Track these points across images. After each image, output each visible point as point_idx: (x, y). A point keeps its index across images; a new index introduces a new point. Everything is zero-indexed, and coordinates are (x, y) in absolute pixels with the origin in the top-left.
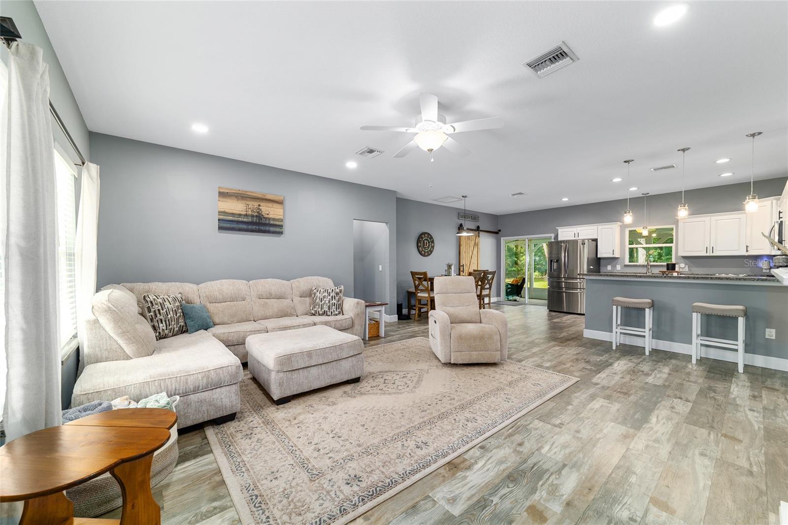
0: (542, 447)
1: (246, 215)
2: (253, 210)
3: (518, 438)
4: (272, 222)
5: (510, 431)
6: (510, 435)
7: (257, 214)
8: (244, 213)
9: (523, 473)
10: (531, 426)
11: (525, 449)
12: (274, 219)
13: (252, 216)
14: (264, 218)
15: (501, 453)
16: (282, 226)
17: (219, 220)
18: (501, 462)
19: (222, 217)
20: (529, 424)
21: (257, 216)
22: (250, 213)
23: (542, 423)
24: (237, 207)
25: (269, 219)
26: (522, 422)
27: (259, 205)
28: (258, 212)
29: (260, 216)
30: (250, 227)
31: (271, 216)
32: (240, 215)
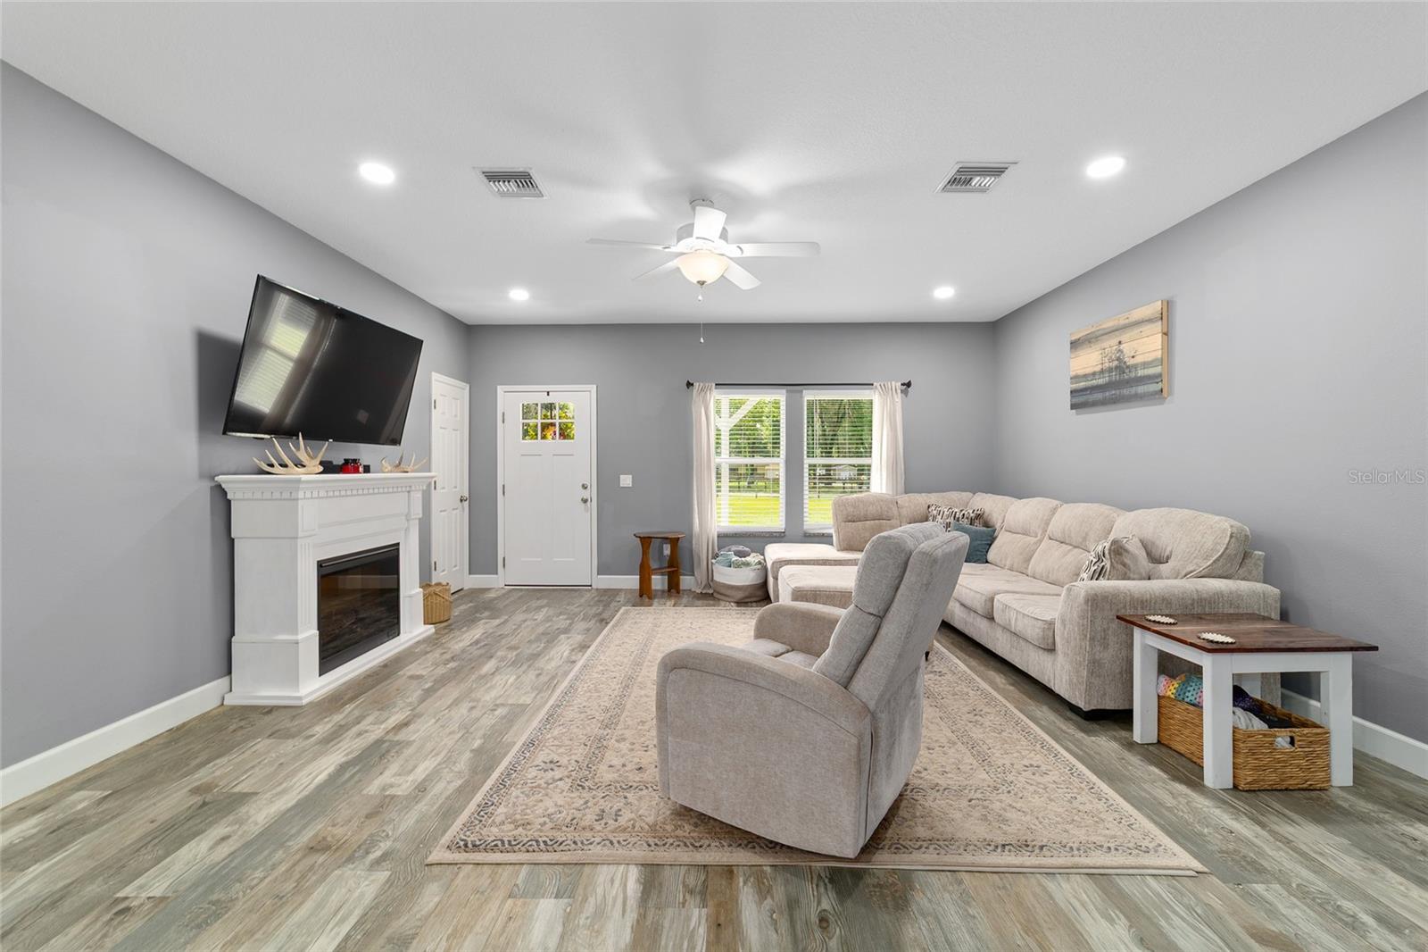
0: (516, 680)
1: (1102, 371)
2: (1111, 357)
3: (544, 679)
4: (1141, 373)
5: (555, 682)
6: (553, 678)
7: (1116, 363)
8: (1098, 369)
9: (528, 659)
10: (534, 695)
11: (532, 675)
12: (1145, 365)
13: (1110, 370)
14: (1128, 367)
15: (553, 664)
16: (1160, 375)
17: (1071, 392)
18: (551, 659)
19: (1075, 386)
20: (538, 694)
21: (1116, 367)
22: (1107, 365)
23: (521, 702)
24: (1090, 361)
25: (1135, 367)
26: (545, 695)
27: (1120, 343)
28: (1118, 359)
29: (1121, 367)
30: (1107, 394)
31: (1139, 359)
32: (1094, 374)
